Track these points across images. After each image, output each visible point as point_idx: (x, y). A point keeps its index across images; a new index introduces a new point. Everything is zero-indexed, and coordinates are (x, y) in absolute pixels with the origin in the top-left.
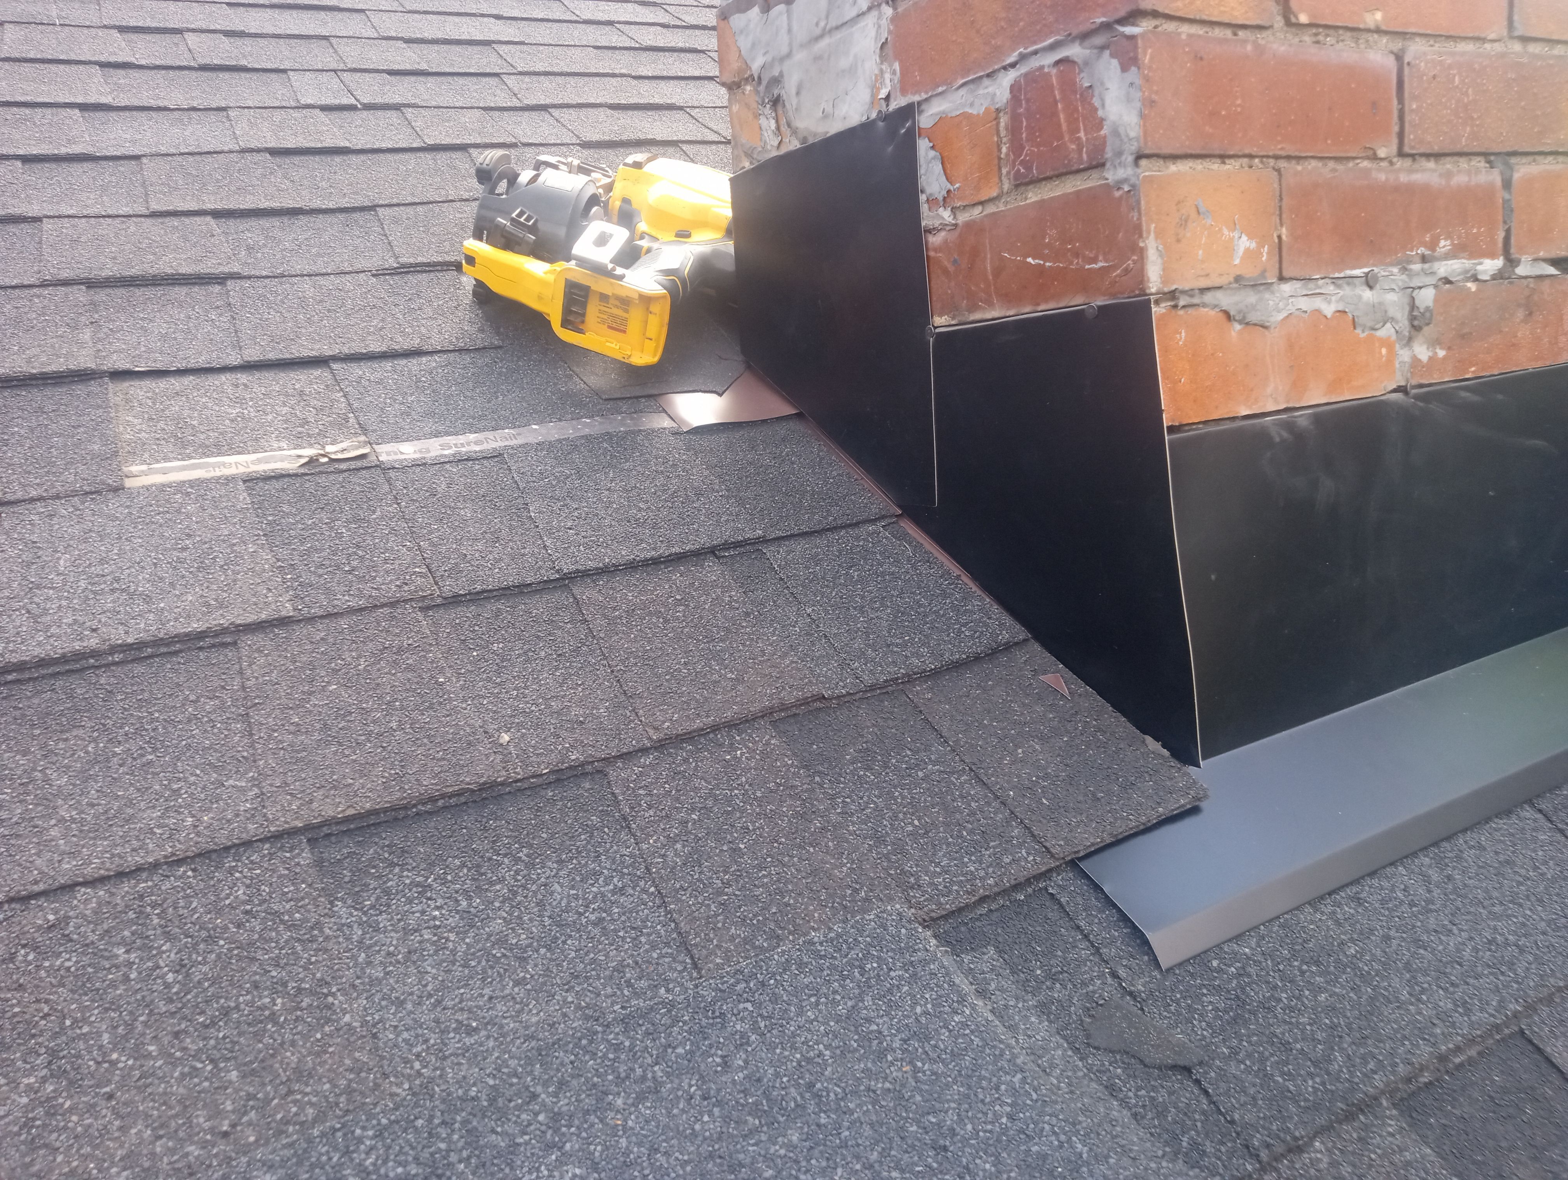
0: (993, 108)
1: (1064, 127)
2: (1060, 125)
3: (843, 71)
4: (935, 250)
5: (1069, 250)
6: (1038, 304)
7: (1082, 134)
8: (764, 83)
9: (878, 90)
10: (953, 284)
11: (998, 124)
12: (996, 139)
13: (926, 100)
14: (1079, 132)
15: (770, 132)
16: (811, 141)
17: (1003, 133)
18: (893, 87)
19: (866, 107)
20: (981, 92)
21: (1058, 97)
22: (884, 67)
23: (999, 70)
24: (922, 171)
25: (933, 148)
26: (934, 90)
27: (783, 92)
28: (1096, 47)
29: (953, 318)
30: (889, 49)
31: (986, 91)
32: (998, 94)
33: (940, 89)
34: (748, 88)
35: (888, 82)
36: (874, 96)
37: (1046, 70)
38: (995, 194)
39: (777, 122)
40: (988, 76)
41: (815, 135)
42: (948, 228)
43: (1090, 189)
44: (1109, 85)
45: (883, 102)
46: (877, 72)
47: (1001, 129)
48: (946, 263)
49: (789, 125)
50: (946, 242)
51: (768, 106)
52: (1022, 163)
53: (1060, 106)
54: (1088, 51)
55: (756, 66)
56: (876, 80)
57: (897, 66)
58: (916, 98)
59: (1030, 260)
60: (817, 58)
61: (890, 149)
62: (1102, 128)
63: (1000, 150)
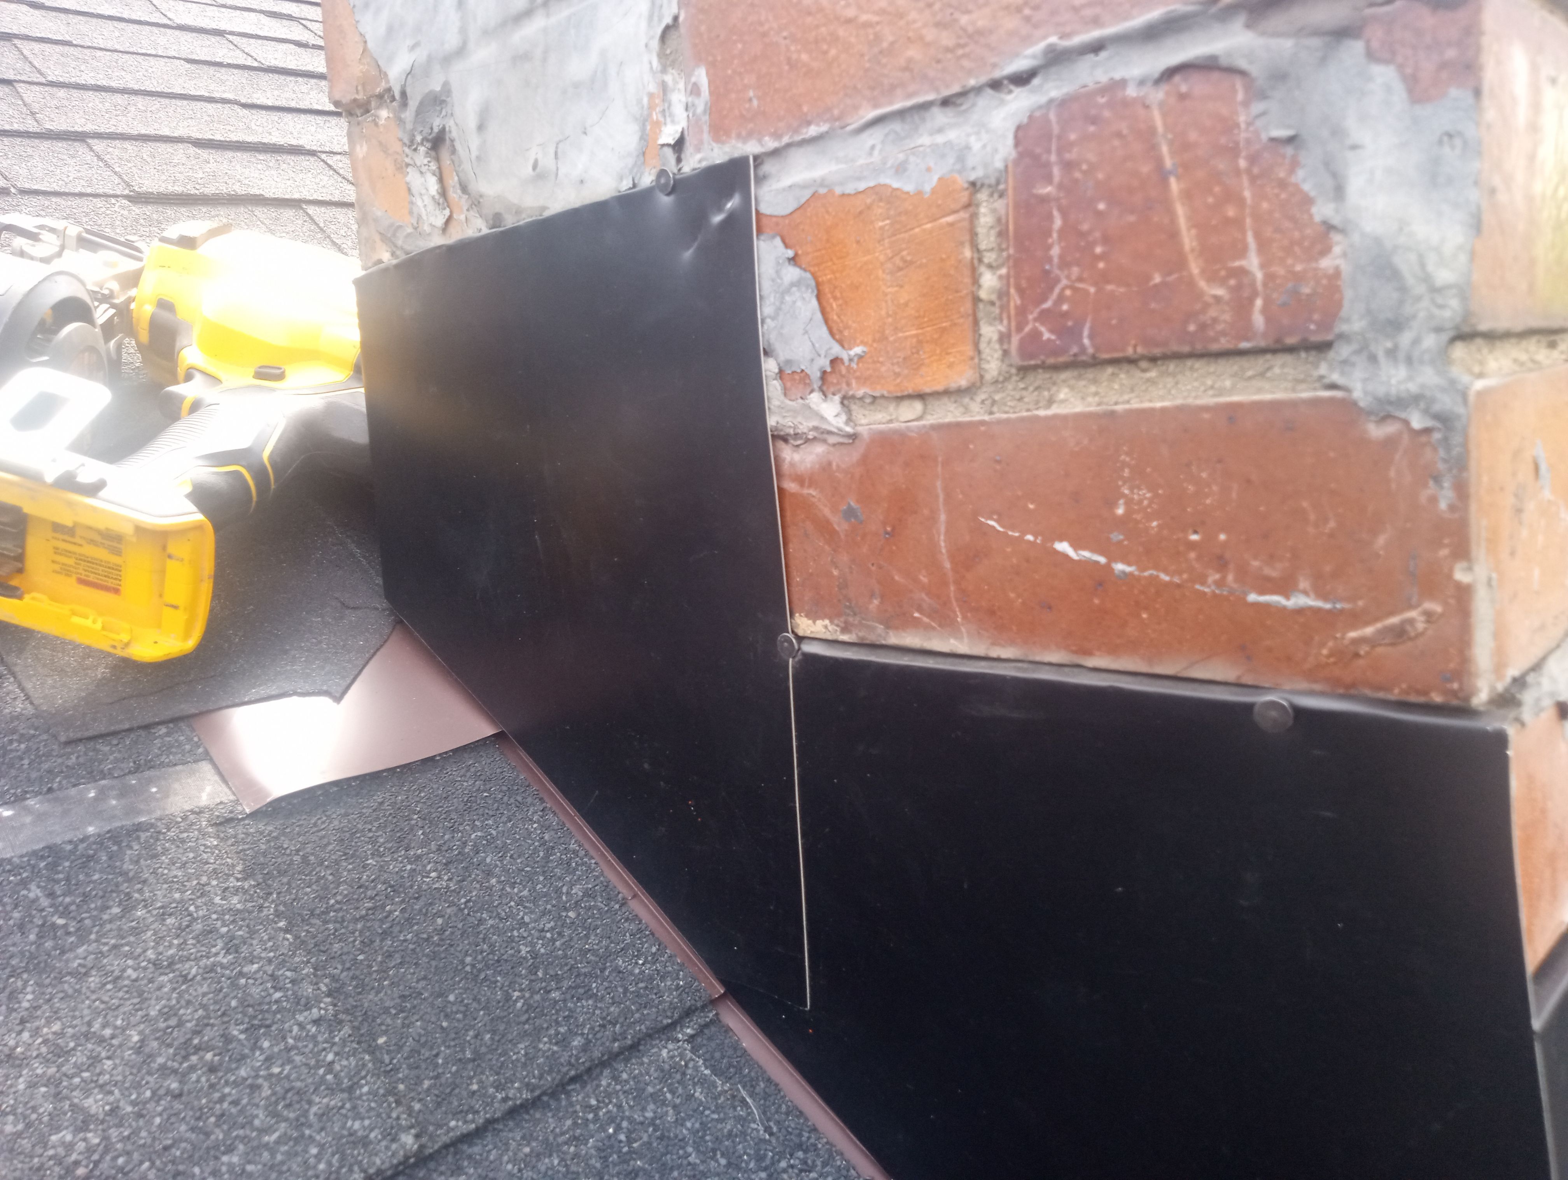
0: (962, 181)
1: (1188, 240)
2: (1174, 235)
3: (577, 85)
4: (800, 479)
5: (1193, 545)
6: (1088, 653)
7: (1253, 262)
8: (413, 104)
9: (658, 126)
10: (844, 558)
11: (974, 217)
12: (968, 253)
13: (775, 153)
14: (1242, 252)
15: (427, 200)
16: (510, 222)
17: (987, 239)
18: (694, 122)
19: (630, 161)
20: (925, 140)
21: (1168, 163)
22: (668, 78)
23: (978, 90)
24: (766, 309)
25: (794, 260)
26: (796, 131)
27: (450, 124)
28: (1317, 32)
29: (845, 630)
30: (682, 41)
31: (940, 139)
32: (976, 146)
33: (813, 131)
34: (384, 113)
35: (679, 111)
36: (646, 139)
37: (1131, 92)
38: (963, 383)
39: (441, 180)
40: (946, 102)
41: (518, 212)
42: (832, 440)
43: (1276, 406)
44: (1358, 133)
45: (669, 152)
46: (652, 88)
47: (981, 231)
48: (827, 512)
49: (464, 189)
50: (826, 467)
51: (422, 149)
52: (1044, 316)
53: (1174, 185)
54: (1288, 44)
55: (395, 72)
56: (651, 107)
57: (701, 75)
58: (751, 148)
59: (1063, 547)
60: (521, 58)
61: (688, 255)
62: (1326, 251)
63: (976, 281)
